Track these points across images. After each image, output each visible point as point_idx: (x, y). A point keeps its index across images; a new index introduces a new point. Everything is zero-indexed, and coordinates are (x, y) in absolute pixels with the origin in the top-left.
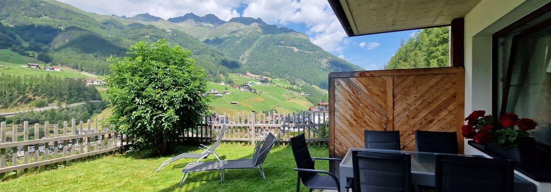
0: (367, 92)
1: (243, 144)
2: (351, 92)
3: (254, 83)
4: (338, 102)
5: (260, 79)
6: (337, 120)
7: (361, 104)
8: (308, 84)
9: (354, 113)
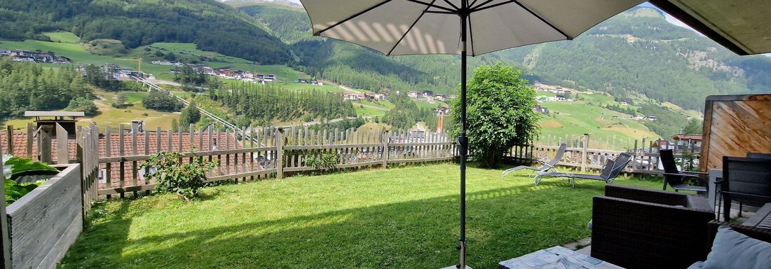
0: (757, 116)
1: (570, 169)
2: (735, 116)
3: (545, 99)
4: (716, 125)
5: (556, 92)
6: (713, 143)
7: (747, 128)
8: (654, 101)
9: (738, 137)
